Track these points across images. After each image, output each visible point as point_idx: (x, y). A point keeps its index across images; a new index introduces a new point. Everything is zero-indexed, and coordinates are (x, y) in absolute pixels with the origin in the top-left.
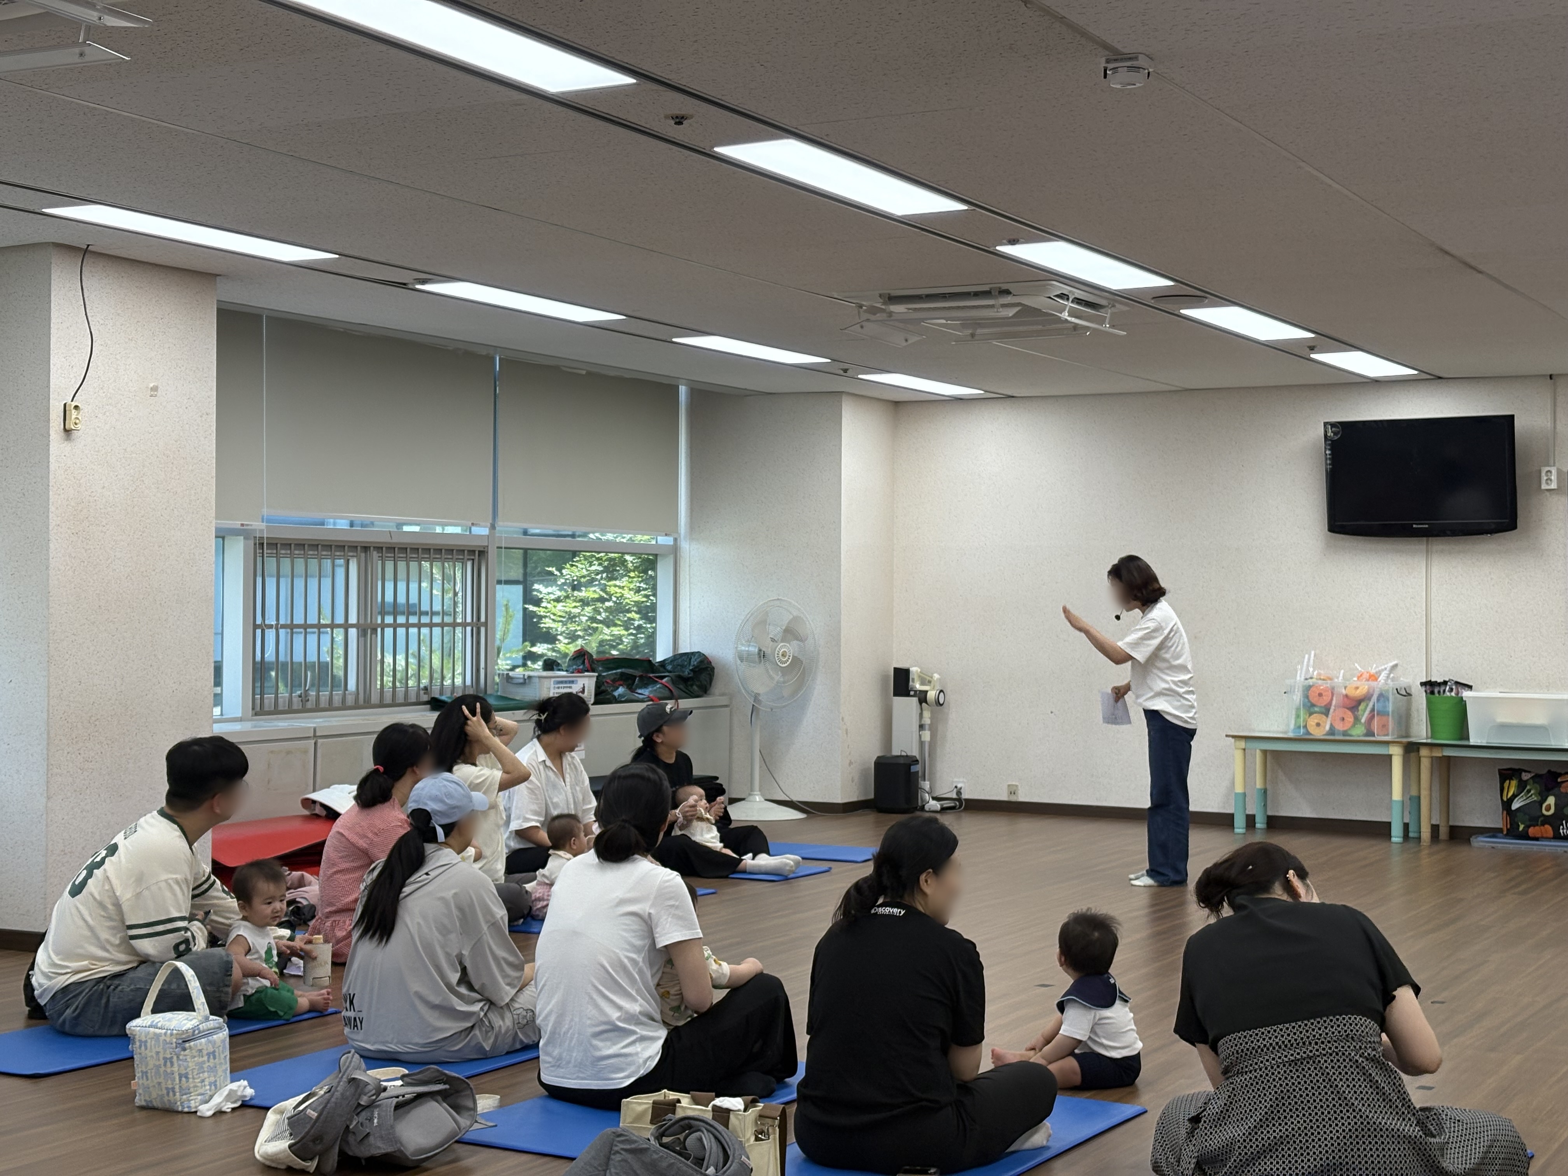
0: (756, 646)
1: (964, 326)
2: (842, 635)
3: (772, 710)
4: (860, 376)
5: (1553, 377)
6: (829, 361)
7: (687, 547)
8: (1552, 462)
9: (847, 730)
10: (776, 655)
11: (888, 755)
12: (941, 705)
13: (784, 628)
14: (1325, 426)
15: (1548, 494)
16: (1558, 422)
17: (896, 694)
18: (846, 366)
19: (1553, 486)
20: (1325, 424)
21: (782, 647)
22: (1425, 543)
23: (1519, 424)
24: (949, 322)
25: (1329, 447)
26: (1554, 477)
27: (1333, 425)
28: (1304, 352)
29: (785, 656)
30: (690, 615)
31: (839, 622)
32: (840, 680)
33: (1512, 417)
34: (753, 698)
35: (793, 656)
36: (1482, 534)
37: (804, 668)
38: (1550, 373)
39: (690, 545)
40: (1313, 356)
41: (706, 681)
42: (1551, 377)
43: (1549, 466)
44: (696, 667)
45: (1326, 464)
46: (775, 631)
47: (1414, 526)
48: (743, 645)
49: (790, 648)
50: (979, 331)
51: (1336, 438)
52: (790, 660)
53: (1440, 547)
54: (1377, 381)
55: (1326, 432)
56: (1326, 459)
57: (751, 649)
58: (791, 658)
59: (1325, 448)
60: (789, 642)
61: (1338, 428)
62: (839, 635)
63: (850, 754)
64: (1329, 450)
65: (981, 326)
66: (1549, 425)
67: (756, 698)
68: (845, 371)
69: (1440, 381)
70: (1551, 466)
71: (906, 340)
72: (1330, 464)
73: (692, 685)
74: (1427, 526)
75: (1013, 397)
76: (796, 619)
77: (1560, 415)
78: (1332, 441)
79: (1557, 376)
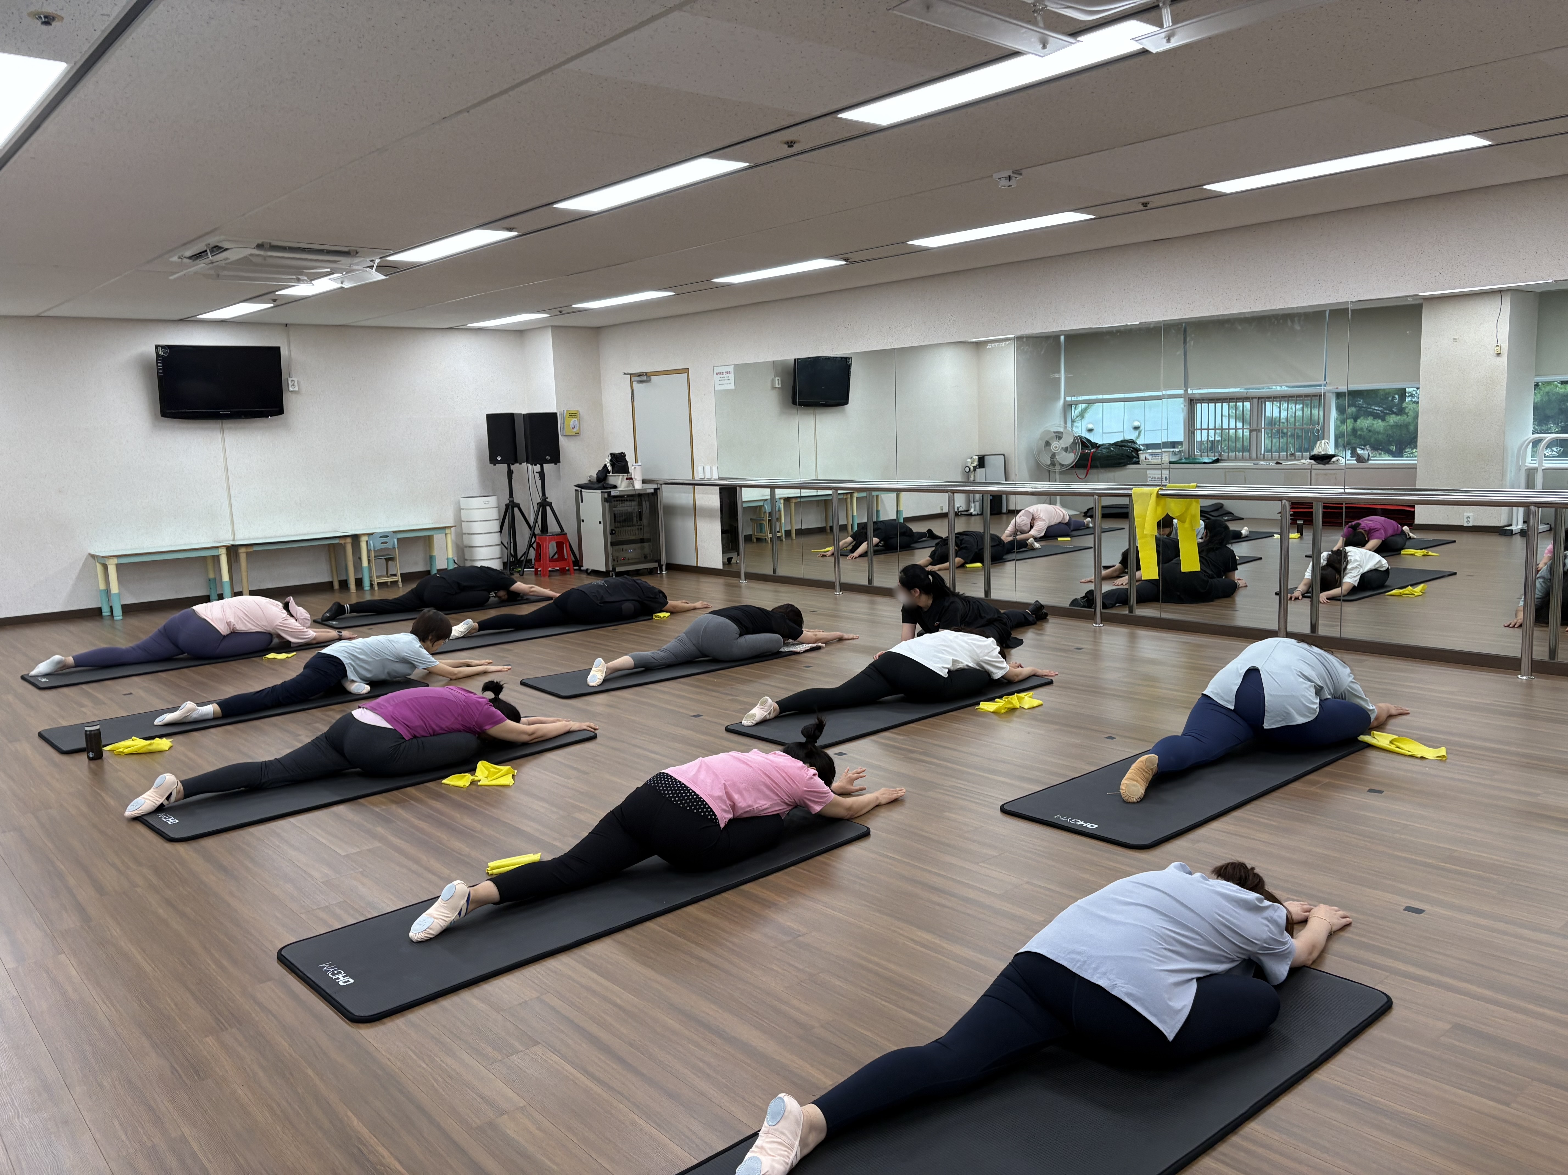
8: (293, 375)
15: (290, 393)
16: (292, 352)
19: (296, 389)
20: (157, 347)
23: (281, 352)
25: (160, 362)
26: (296, 384)
27: (163, 347)
33: (279, 348)
38: (287, 323)
42: (287, 325)
45: (158, 372)
47: (221, 413)
51: (165, 355)
53: (230, 425)
55: (156, 351)
56: (158, 369)
59: (157, 362)
61: (167, 349)
64: (159, 364)
66: (289, 353)
70: (292, 377)
72: (161, 373)
74: (229, 413)
77: (292, 348)
78: (162, 357)
79: (291, 325)
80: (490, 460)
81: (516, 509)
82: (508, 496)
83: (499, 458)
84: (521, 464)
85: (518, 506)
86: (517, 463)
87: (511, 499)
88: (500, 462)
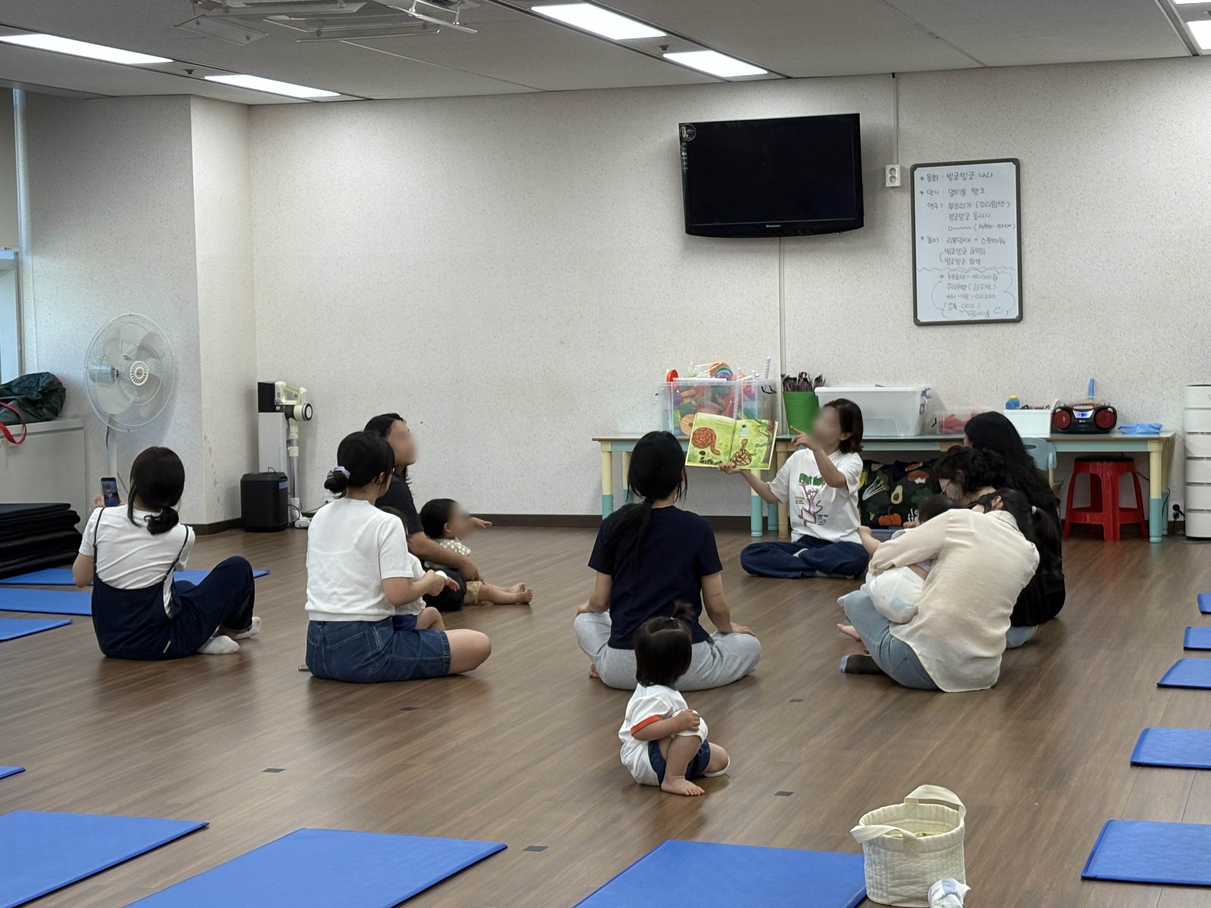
0: (108, 365)
1: (309, 23)
2: (201, 351)
3: (129, 431)
4: (206, 78)
5: (896, 76)
6: (172, 61)
7: (30, 261)
8: (895, 160)
9: (210, 449)
10: (131, 374)
11: (255, 473)
12: (309, 419)
13: (138, 345)
14: (680, 127)
15: (892, 191)
16: (901, 121)
17: (262, 409)
18: (190, 67)
19: (897, 183)
20: (681, 125)
21: (137, 366)
22: (778, 241)
23: (863, 123)
24: (292, 19)
25: (684, 149)
26: (897, 175)
28: (657, 52)
29: (141, 375)
30: (36, 333)
31: (198, 337)
32: (200, 397)
33: (857, 116)
34: (108, 420)
35: (150, 375)
36: (830, 232)
37: (162, 386)
38: (893, 72)
39: (32, 259)
40: (666, 56)
41: (57, 403)
42: (893, 75)
43: (892, 163)
44: (44, 389)
45: (683, 166)
46: (128, 348)
47: (767, 226)
48: (94, 364)
49: (145, 366)
50: (325, 29)
52: (146, 379)
53: (793, 246)
54: (729, 81)
55: (681, 133)
56: (682, 161)
57: (104, 368)
58: (147, 376)
59: (681, 149)
60: (144, 360)
61: (693, 129)
62: (198, 350)
63: (214, 473)
64: (685, 151)
65: (325, 23)
66: (892, 123)
67: (111, 419)
68: (190, 72)
69: (789, 80)
70: (895, 164)
71: (248, 38)
72: (686, 166)
73: (41, 408)
74: (779, 226)
75: (371, 99)
76: (151, 336)
77: (902, 112)
78: (687, 142)
79: (901, 73)
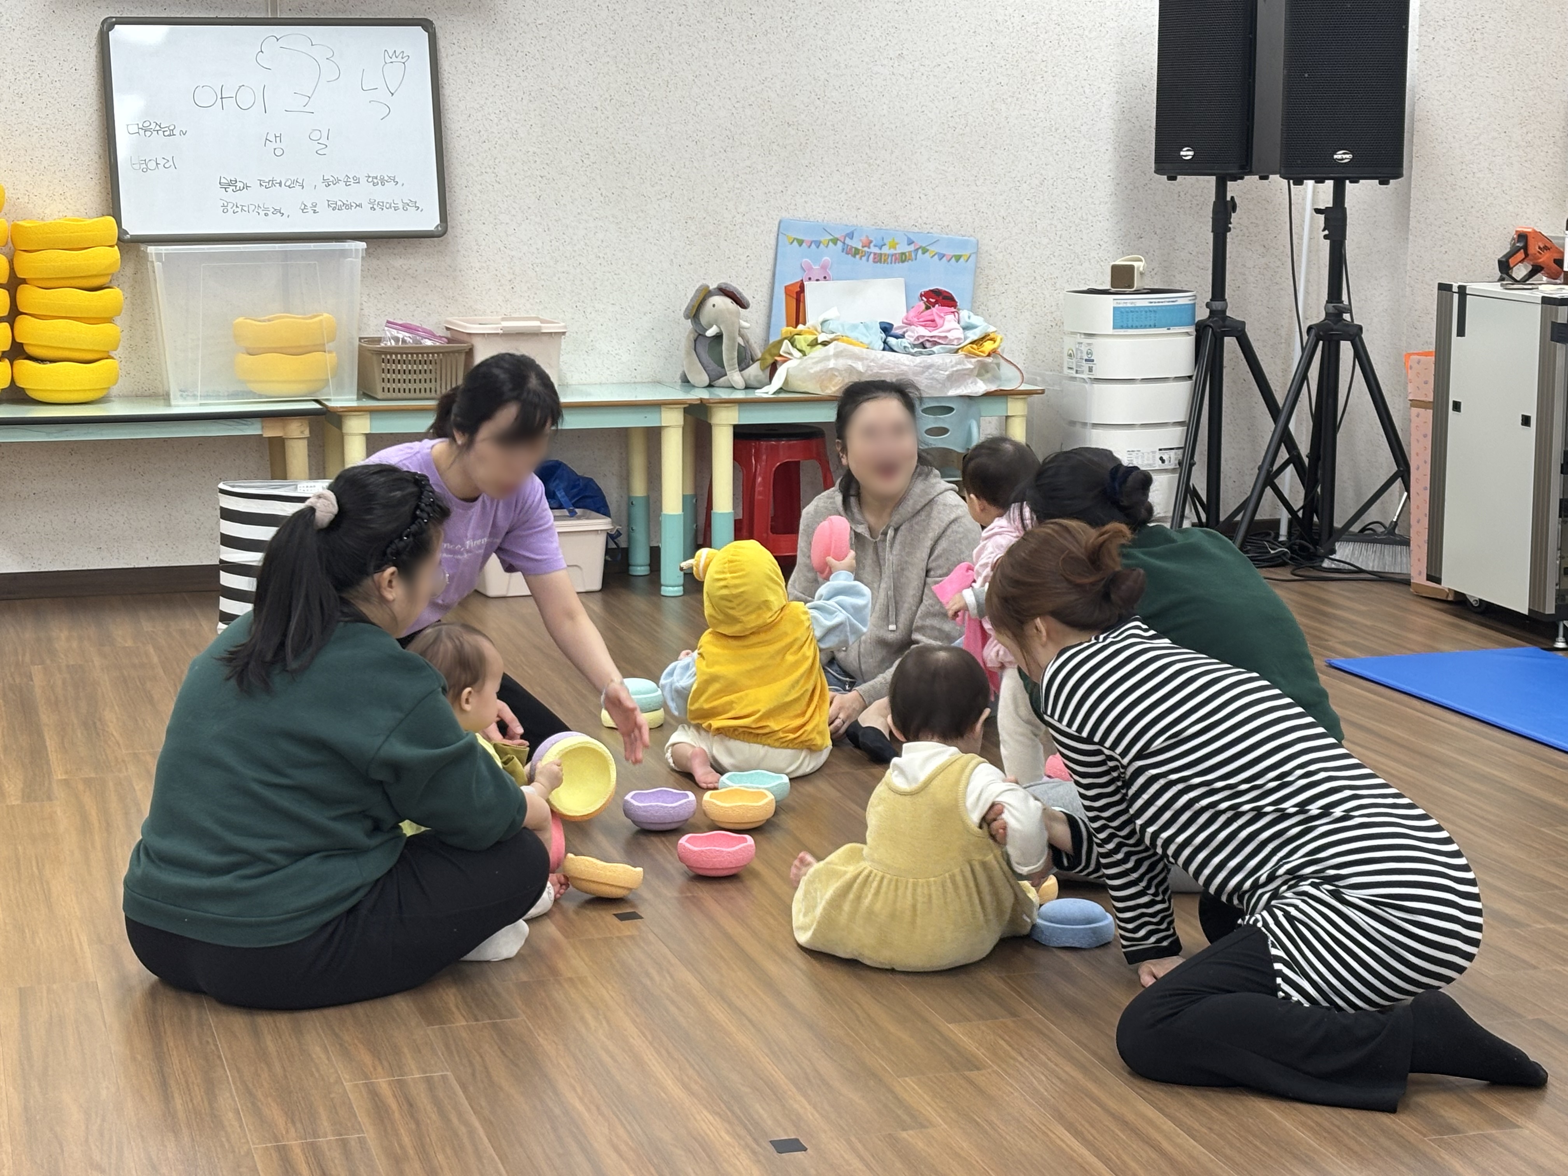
80: (1157, 161)
81: (1230, 343)
82: (1209, 296)
83: (1187, 154)
84: (1264, 178)
85: (1239, 332)
86: (1250, 173)
87: (1217, 305)
88: (1193, 168)
